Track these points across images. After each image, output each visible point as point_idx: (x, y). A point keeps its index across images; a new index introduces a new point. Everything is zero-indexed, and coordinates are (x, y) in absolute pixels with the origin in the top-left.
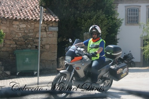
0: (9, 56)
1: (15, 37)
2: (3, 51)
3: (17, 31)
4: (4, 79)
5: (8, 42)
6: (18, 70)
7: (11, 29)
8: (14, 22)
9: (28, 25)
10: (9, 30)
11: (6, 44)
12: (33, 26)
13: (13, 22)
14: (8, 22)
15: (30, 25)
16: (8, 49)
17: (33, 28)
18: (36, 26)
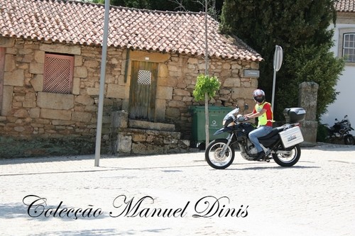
0: (180, 116)
1: (191, 84)
2: (171, 107)
3: (194, 75)
4: (180, 152)
5: (179, 93)
6: (199, 140)
7: (186, 70)
8: (191, 60)
9: (212, 66)
10: (182, 72)
11: (176, 95)
12: (220, 67)
13: (188, 59)
14: (181, 60)
15: (214, 65)
16: (180, 105)
17: (219, 71)
18: (224, 67)
